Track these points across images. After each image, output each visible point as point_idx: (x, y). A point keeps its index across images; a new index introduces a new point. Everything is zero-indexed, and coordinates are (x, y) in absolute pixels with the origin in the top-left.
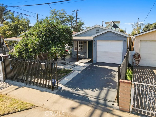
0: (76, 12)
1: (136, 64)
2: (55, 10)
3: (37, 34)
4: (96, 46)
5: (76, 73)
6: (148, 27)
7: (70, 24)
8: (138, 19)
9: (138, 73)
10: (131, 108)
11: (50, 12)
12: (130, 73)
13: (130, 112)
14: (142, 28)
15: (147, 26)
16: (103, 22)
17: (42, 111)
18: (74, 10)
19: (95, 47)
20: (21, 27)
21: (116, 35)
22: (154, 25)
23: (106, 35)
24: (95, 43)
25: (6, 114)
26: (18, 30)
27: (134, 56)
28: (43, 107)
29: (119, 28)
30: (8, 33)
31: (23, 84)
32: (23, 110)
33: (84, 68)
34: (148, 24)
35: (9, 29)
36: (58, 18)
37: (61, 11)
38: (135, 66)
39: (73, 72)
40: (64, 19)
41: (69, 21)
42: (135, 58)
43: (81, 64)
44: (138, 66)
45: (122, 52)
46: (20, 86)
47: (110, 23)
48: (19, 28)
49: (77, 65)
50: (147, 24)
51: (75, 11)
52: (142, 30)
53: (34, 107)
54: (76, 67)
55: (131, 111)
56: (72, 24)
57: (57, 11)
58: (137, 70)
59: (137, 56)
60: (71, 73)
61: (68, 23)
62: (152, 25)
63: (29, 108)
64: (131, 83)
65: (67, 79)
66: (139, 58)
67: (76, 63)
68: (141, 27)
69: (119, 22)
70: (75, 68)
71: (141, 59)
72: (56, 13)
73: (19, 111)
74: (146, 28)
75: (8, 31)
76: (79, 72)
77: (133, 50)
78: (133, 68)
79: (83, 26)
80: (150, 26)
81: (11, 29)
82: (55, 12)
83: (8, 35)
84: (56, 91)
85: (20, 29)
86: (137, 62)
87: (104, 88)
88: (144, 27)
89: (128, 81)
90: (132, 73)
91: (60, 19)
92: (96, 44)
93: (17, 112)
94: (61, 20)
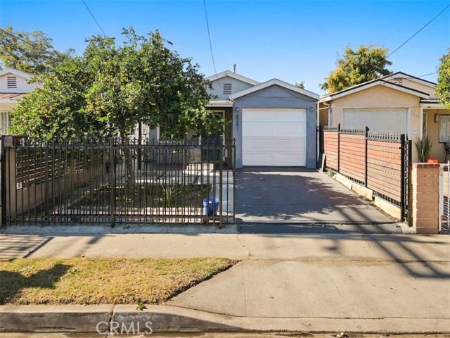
4: (239, 124)
10: (440, 222)
13: (439, 233)
16: (235, 66)
19: (237, 125)
21: (289, 95)
23: (266, 94)
24: (237, 116)
25: (180, 291)
28: (253, 258)
32: (215, 273)
33: (231, 179)
45: (305, 135)
46: (97, 236)
53: (234, 263)
55: (440, 230)
73: (208, 278)
87: (340, 206)
92: (239, 117)
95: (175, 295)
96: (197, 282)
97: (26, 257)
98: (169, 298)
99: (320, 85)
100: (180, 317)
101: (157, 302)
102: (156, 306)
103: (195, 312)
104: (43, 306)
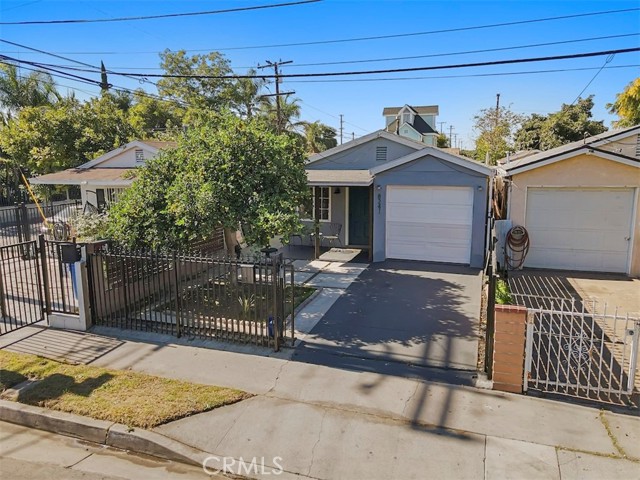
0: (276, 68)
1: (517, 264)
2: (185, 56)
3: (203, 167)
5: (331, 295)
6: (533, 129)
7: (244, 113)
8: (498, 95)
9: (526, 289)
10: (526, 380)
11: (164, 63)
12: (503, 291)
13: (523, 393)
14: (514, 130)
15: (529, 125)
17: (277, 404)
18: (268, 62)
19: (379, 207)
20: (89, 132)
21: (450, 170)
22: (555, 121)
23: (416, 168)
25: (172, 420)
26: (77, 143)
27: (509, 238)
28: (271, 394)
29: (433, 131)
30: (38, 154)
31: (164, 337)
32: (218, 406)
33: (351, 280)
34: (535, 117)
35: (40, 139)
36: (195, 86)
37: (207, 60)
38: (514, 269)
39: (318, 294)
40: (220, 91)
41: (239, 99)
42: (513, 244)
43: (335, 268)
44: (521, 268)
45: (470, 223)
46: (161, 345)
47: (401, 113)
48: (79, 135)
49: (320, 272)
50: (531, 117)
51: (270, 65)
52: (513, 136)
53: (247, 397)
54: (320, 277)
55: (525, 389)
56: (249, 110)
57: (191, 58)
58: (522, 280)
59: (518, 238)
60: (315, 297)
61: (235, 107)
62: (548, 121)
63: (234, 399)
64: (526, 312)
65: (309, 315)
66: (524, 242)
67: (316, 264)
68: (507, 125)
69: (435, 109)
70: (321, 281)
71: (530, 245)
72: (188, 67)
73: (208, 410)
74: (527, 130)
75: (37, 146)
76: (342, 292)
77: (505, 218)
78: (506, 276)
79: (293, 120)
80: (541, 124)
81: (46, 138)
82: (183, 65)
83: (38, 164)
84: (292, 351)
85: (84, 140)
86: (518, 256)
87: (437, 337)
88: (520, 127)
89: (518, 308)
90: (508, 290)
91: (202, 92)
92: (382, 197)
93: (204, 411)
94: (209, 95)
95: (166, 423)
96: (193, 413)
97: (87, 364)
98: (157, 425)
99: (610, 105)
100: (155, 444)
101: (146, 427)
102: (143, 430)
103: (170, 441)
104: (68, 414)
